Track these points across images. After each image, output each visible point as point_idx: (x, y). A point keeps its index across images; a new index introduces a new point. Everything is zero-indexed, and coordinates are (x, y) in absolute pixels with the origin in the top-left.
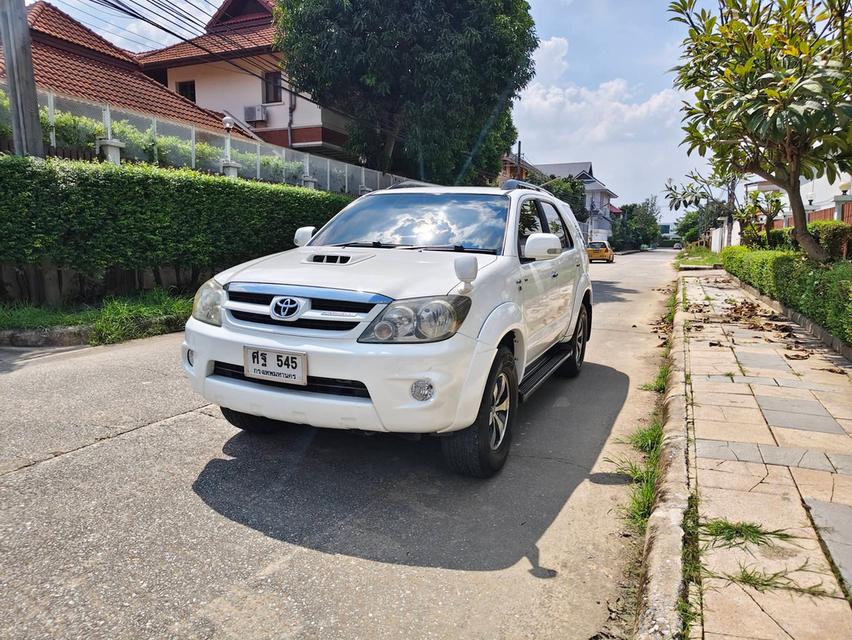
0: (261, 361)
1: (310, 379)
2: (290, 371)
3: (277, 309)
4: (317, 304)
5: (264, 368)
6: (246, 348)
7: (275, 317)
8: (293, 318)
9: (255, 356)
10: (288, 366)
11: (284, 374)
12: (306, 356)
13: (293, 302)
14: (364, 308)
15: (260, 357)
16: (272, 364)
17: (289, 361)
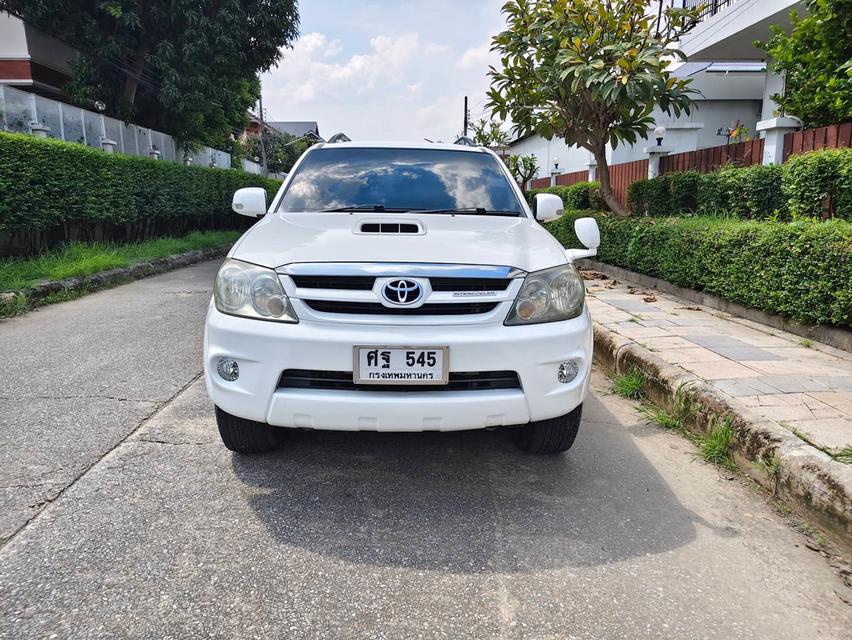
0: (381, 362)
1: (452, 375)
2: (426, 369)
3: (391, 294)
4: (439, 284)
5: (386, 371)
6: (357, 348)
7: (389, 304)
8: (416, 304)
9: (372, 357)
10: (423, 363)
11: (417, 373)
12: (446, 349)
13: (410, 284)
14: (501, 284)
15: (380, 357)
16: (398, 364)
17: (427, 356)
